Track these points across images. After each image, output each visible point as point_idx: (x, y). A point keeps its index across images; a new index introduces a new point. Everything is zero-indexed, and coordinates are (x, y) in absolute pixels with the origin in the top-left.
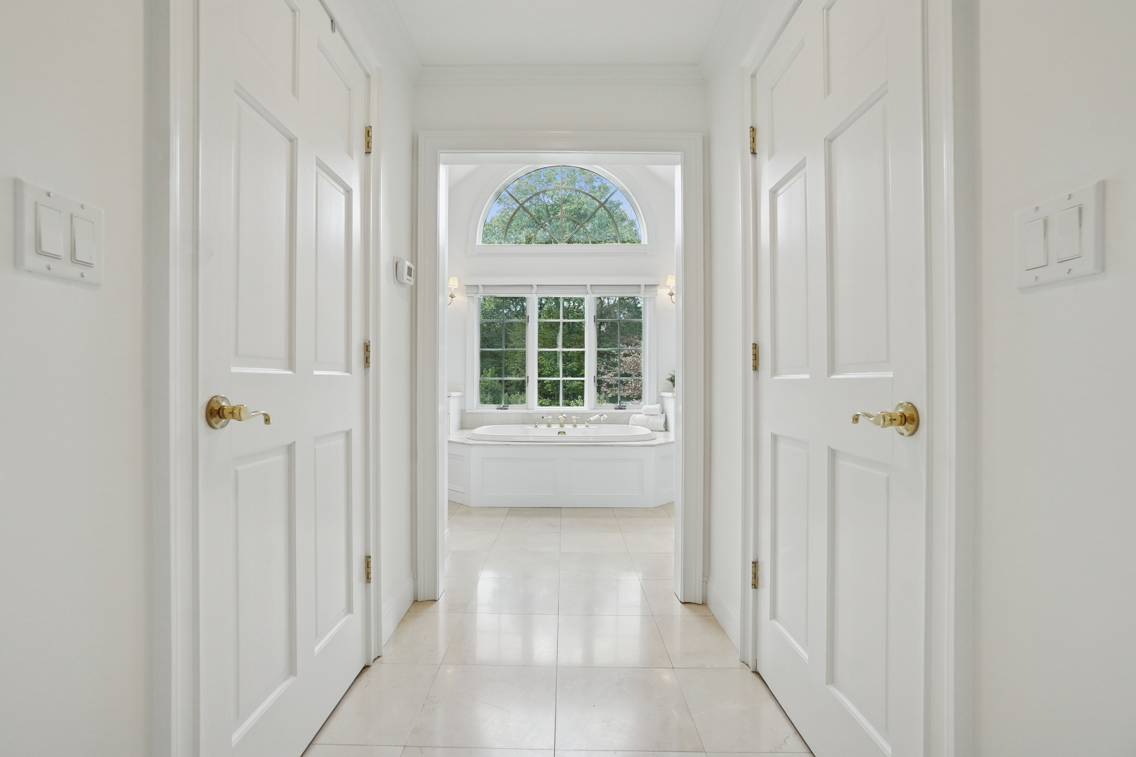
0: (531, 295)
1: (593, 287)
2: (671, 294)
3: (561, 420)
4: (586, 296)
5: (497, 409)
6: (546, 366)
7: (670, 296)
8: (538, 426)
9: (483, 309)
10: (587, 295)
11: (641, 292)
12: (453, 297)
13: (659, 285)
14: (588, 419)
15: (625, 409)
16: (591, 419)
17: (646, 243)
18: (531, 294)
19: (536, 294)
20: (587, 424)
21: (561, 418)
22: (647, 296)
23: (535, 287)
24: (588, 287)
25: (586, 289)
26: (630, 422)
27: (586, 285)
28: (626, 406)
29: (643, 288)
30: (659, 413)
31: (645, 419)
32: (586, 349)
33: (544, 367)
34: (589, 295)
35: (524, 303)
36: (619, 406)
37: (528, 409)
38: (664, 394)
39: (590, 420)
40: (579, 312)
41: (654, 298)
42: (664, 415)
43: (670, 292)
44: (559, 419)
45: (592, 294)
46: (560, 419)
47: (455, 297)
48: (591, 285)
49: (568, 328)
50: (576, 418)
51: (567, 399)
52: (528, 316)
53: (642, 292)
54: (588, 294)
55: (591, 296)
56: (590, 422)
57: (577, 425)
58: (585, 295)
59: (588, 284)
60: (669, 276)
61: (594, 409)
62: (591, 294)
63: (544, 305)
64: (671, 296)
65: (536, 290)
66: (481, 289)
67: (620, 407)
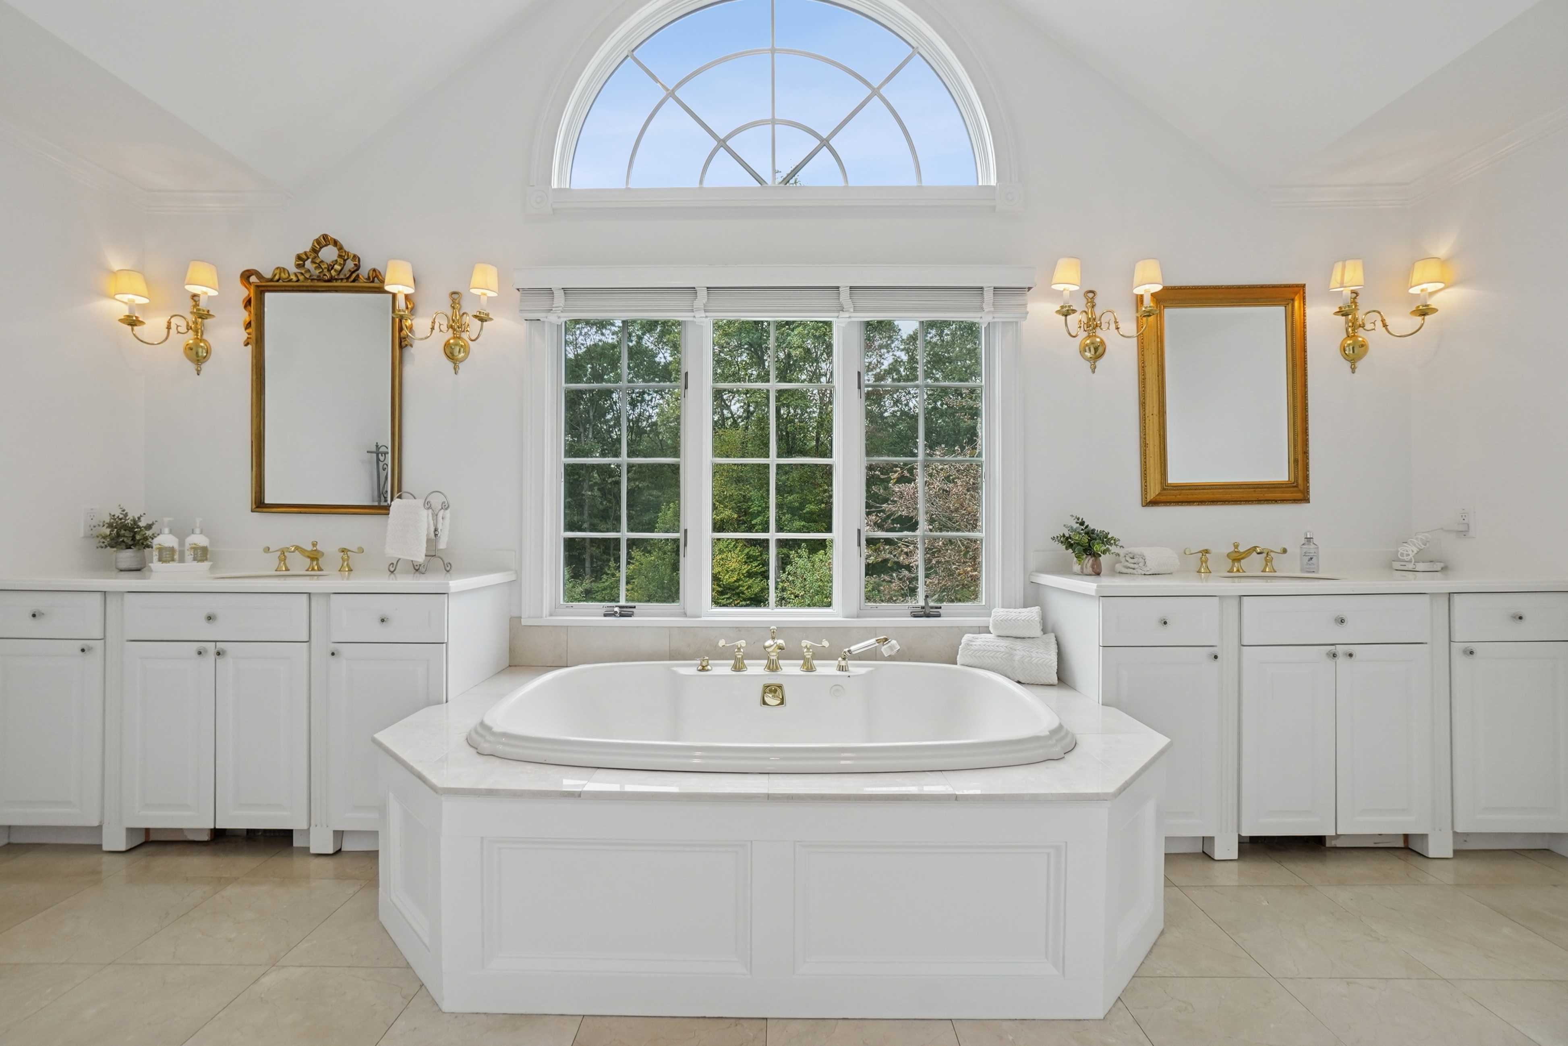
0: (691, 314)
1: (855, 292)
2: (1066, 312)
3: (772, 652)
4: (838, 317)
5: (605, 615)
6: (755, 500)
7: (1064, 318)
8: (709, 667)
9: (665, 417)
10: (842, 314)
11: (984, 306)
12: (486, 321)
13: (1029, 289)
14: (846, 650)
15: (939, 616)
16: (852, 648)
17: (993, 182)
18: (692, 311)
19: (706, 311)
20: (843, 663)
21: (771, 646)
22: (1000, 317)
23: (702, 294)
24: (845, 294)
25: (839, 299)
26: (958, 657)
27: (838, 288)
28: (940, 608)
29: (988, 295)
30: (1038, 632)
31: (1002, 650)
32: (837, 460)
33: (752, 501)
34: (847, 315)
35: (724, 411)
36: (923, 608)
37: (685, 615)
38: (1047, 580)
39: (849, 651)
40: (802, 422)
41: (1017, 323)
42: (1052, 636)
43: (1062, 305)
44: (765, 648)
45: (855, 311)
46: (770, 650)
47: (491, 319)
48: (851, 288)
49: (787, 445)
50: (811, 646)
51: (786, 547)
52: (686, 374)
53: (988, 307)
54: (843, 311)
55: (850, 317)
56: (849, 656)
57: (815, 662)
58: (836, 314)
59: (844, 283)
60: (1062, 262)
61: (858, 617)
62: (852, 310)
63: (752, 413)
64: (1066, 316)
65: (705, 301)
66: (559, 299)
67: (927, 612)
